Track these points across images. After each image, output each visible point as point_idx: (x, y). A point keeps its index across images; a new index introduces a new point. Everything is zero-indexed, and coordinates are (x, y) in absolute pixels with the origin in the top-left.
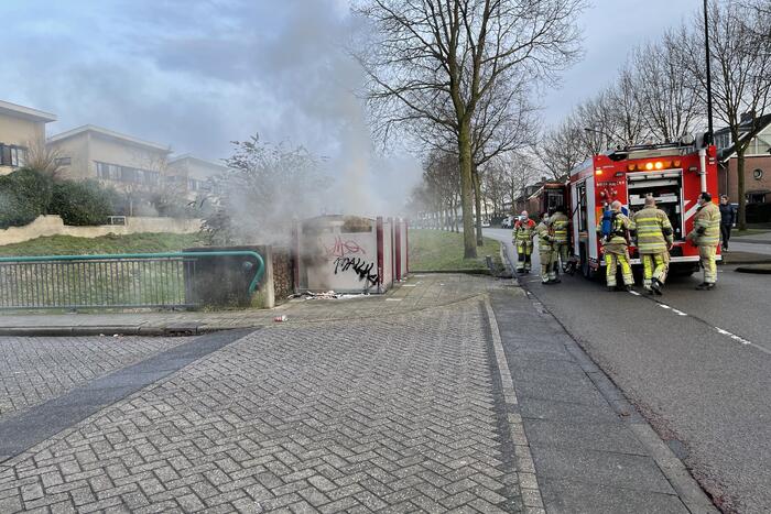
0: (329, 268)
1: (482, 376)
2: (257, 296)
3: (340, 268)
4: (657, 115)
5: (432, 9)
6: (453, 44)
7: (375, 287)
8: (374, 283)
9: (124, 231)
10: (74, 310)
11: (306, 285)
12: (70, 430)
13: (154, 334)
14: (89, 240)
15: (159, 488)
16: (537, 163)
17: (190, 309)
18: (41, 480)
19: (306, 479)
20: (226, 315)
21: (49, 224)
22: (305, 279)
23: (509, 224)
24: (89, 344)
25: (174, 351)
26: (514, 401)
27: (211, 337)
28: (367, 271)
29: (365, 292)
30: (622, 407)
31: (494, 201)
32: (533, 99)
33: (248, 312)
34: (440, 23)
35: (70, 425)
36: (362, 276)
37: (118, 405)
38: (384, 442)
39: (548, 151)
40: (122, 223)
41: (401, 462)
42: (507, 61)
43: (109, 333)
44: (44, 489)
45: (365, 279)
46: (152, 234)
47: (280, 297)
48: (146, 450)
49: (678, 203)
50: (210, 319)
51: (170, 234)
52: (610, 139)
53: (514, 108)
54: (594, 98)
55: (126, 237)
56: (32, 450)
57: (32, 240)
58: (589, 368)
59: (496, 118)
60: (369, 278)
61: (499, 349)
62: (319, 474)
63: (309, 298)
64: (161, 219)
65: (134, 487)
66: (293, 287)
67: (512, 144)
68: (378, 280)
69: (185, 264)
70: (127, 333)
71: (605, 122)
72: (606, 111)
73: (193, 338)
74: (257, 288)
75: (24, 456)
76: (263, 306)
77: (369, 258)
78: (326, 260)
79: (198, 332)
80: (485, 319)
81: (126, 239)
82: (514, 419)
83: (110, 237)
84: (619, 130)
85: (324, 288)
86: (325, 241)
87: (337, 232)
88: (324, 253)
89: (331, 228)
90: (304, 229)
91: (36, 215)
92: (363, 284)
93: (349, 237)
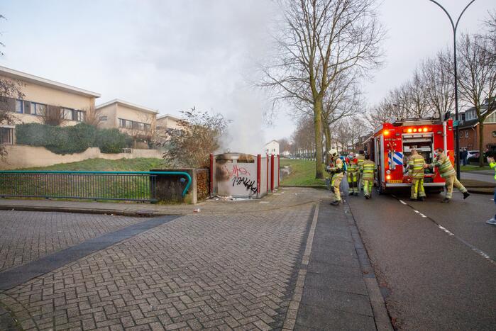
0: (229, 183)
1: (295, 249)
2: (187, 197)
3: (236, 183)
4: (433, 98)
5: (300, 37)
6: (312, 58)
7: (255, 195)
8: (255, 192)
9: (131, 156)
10: (95, 200)
11: (217, 192)
12: (74, 263)
13: (131, 215)
14: (112, 161)
15: (107, 294)
16: (367, 123)
17: (152, 203)
18: (53, 286)
19: (179, 297)
20: (170, 207)
21: (93, 152)
22: (217, 188)
24: (98, 219)
25: (135, 225)
26: (307, 263)
27: (158, 218)
28: (251, 185)
29: (250, 197)
30: (366, 268)
32: (360, 88)
33: (182, 206)
34: (304, 45)
35: (75, 260)
36: (248, 188)
37: (100, 252)
38: (226, 281)
39: (373, 117)
40: (130, 152)
41: (231, 292)
42: (344, 66)
43: (109, 213)
44: (54, 291)
45: (250, 190)
46: (145, 159)
47: (200, 198)
48: (106, 276)
49: (431, 152)
50: (161, 208)
51: (155, 159)
52: (408, 111)
53: (349, 92)
54: (399, 87)
55: (132, 160)
56: (54, 271)
57: (84, 160)
58: (359, 245)
59: (339, 97)
60: (252, 189)
61: (312, 233)
62: (187, 295)
63: (217, 199)
64: (150, 150)
65: (96, 293)
66: (209, 193)
67: (349, 112)
68: (257, 190)
69: (151, 178)
71: (405, 102)
72: (406, 95)
73: (150, 218)
74: (187, 193)
75: (49, 274)
76: (191, 203)
77: (252, 177)
78: (228, 178)
79: (153, 216)
80: (312, 216)
81: (131, 161)
82: (302, 272)
83: (123, 160)
84: (413, 106)
85: (227, 194)
86: (228, 168)
87: (235, 163)
88: (227, 175)
89: (232, 160)
90: (217, 160)
91: (88, 147)
92: (249, 192)
93: (241, 165)
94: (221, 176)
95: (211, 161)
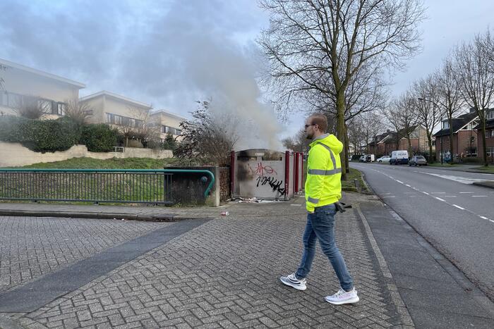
0: (253, 183)
1: (365, 258)
2: (209, 199)
3: (260, 183)
4: (469, 90)
5: (322, 19)
6: (334, 42)
7: (283, 197)
8: (282, 194)
9: (123, 156)
10: (97, 203)
11: (239, 193)
12: (104, 277)
13: (147, 220)
14: (102, 161)
15: (164, 317)
16: (385, 120)
17: (167, 205)
18: (89, 308)
19: (257, 319)
20: (190, 210)
21: (79, 150)
22: (238, 189)
23: (365, 160)
24: (108, 224)
25: (157, 231)
26: (390, 276)
27: (181, 223)
28: (278, 186)
29: (276, 199)
30: (467, 285)
31: (355, 144)
32: (385, 78)
33: (203, 208)
34: (326, 28)
35: (104, 274)
36: (275, 189)
37: (131, 262)
38: (305, 297)
39: (392, 113)
40: (121, 151)
41: (319, 312)
42: (370, 53)
43: (119, 218)
44: (91, 314)
45: (276, 191)
46: (139, 159)
47: (223, 200)
48: (153, 293)
50: (180, 212)
51: (150, 159)
52: (435, 105)
53: (372, 84)
54: (425, 78)
55: (123, 159)
56: (82, 288)
57: (68, 160)
58: (437, 256)
59: (360, 91)
60: (279, 190)
61: (373, 241)
62: (266, 316)
63: (240, 201)
64: (144, 150)
65: (148, 315)
66: (230, 194)
67: (369, 108)
68: (285, 192)
69: (166, 176)
70: (130, 218)
71: (432, 95)
72: (433, 87)
73: (170, 224)
74: (209, 194)
75: (77, 292)
76: (213, 205)
77: (279, 177)
78: (252, 178)
79: (173, 220)
80: (360, 221)
81: (123, 161)
82: (391, 288)
83: (114, 159)
84: (442, 100)
85: (250, 195)
86: (252, 166)
87: (260, 160)
88: (251, 173)
89: (256, 157)
90: (239, 158)
91: (72, 145)
92: (275, 194)
93: (266, 164)
94: (244, 176)
95: (232, 158)
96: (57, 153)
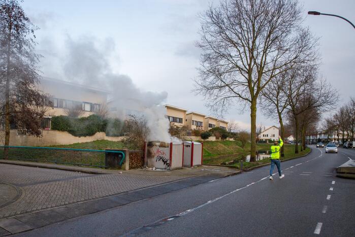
0: (154, 159)
2: (123, 166)
3: (158, 160)
7: (168, 168)
11: (147, 165)
14: (114, 142)
17: (106, 168)
18: (35, 187)
21: (100, 136)
22: (147, 162)
28: (166, 162)
29: (165, 169)
33: (120, 170)
35: (46, 183)
36: (164, 163)
37: (57, 182)
43: (78, 171)
56: (38, 184)
57: (94, 141)
60: (167, 164)
66: (143, 165)
68: (169, 165)
69: (106, 154)
70: (82, 172)
74: (123, 164)
76: (125, 169)
77: (167, 157)
78: (154, 157)
83: (122, 141)
85: (152, 166)
86: (154, 150)
87: (158, 147)
88: (153, 154)
89: (156, 145)
90: (148, 145)
92: (164, 166)
93: (161, 149)
94: (150, 155)
95: (145, 146)
96: (88, 137)
